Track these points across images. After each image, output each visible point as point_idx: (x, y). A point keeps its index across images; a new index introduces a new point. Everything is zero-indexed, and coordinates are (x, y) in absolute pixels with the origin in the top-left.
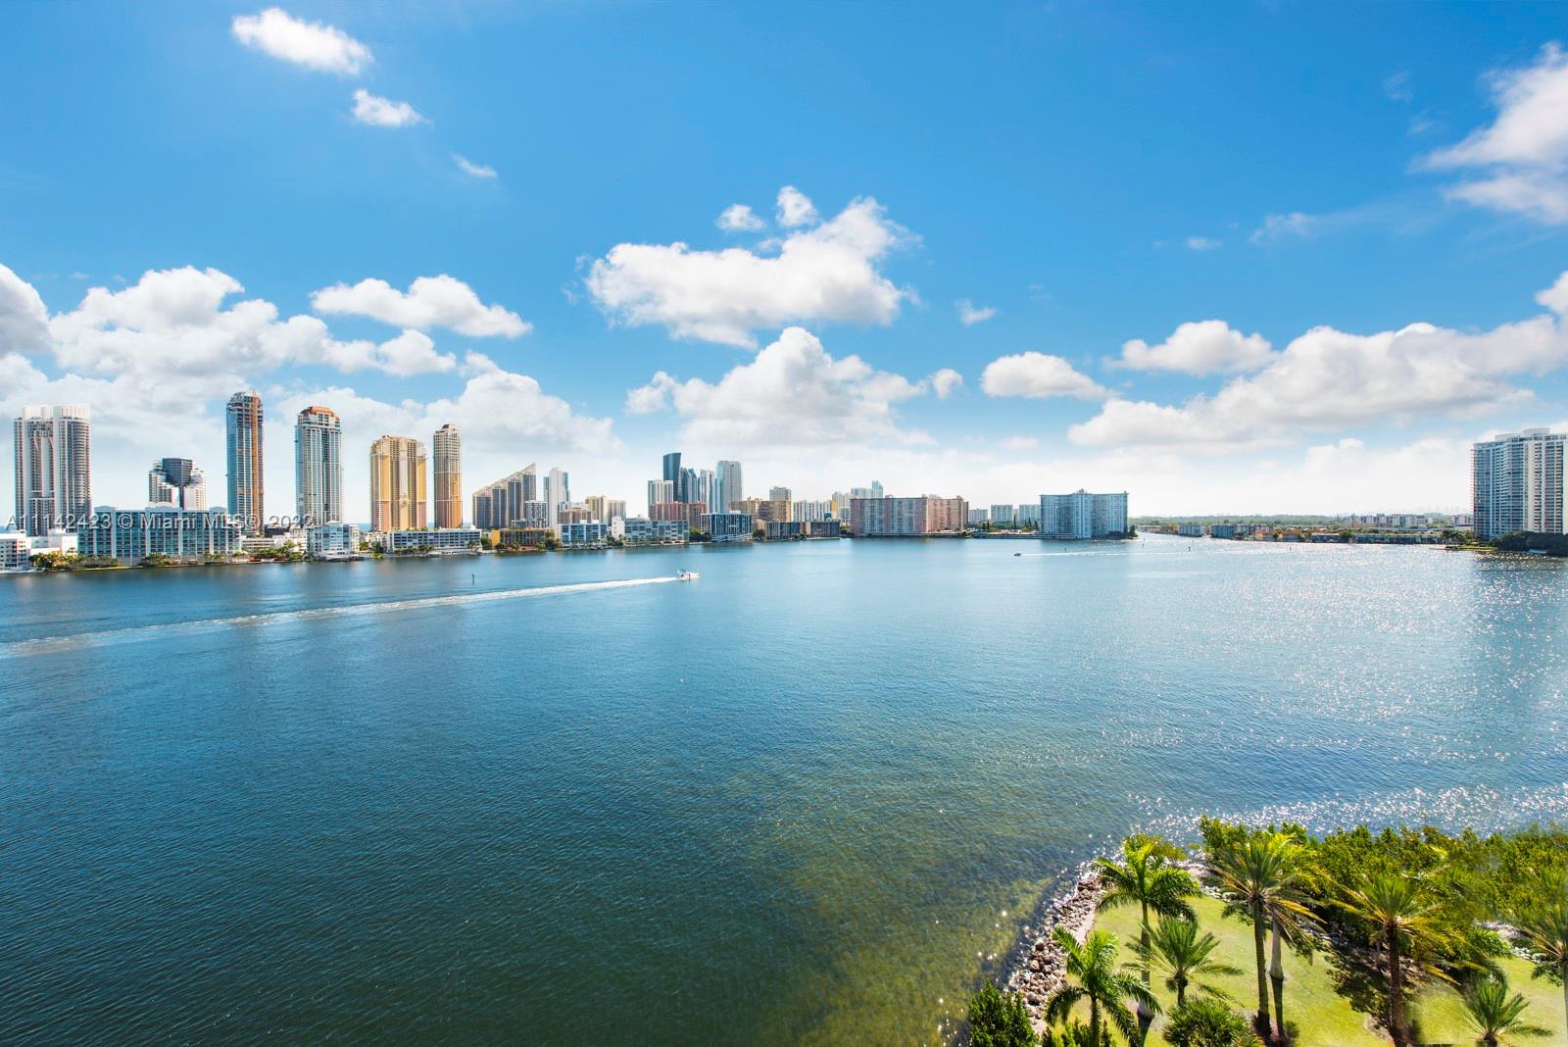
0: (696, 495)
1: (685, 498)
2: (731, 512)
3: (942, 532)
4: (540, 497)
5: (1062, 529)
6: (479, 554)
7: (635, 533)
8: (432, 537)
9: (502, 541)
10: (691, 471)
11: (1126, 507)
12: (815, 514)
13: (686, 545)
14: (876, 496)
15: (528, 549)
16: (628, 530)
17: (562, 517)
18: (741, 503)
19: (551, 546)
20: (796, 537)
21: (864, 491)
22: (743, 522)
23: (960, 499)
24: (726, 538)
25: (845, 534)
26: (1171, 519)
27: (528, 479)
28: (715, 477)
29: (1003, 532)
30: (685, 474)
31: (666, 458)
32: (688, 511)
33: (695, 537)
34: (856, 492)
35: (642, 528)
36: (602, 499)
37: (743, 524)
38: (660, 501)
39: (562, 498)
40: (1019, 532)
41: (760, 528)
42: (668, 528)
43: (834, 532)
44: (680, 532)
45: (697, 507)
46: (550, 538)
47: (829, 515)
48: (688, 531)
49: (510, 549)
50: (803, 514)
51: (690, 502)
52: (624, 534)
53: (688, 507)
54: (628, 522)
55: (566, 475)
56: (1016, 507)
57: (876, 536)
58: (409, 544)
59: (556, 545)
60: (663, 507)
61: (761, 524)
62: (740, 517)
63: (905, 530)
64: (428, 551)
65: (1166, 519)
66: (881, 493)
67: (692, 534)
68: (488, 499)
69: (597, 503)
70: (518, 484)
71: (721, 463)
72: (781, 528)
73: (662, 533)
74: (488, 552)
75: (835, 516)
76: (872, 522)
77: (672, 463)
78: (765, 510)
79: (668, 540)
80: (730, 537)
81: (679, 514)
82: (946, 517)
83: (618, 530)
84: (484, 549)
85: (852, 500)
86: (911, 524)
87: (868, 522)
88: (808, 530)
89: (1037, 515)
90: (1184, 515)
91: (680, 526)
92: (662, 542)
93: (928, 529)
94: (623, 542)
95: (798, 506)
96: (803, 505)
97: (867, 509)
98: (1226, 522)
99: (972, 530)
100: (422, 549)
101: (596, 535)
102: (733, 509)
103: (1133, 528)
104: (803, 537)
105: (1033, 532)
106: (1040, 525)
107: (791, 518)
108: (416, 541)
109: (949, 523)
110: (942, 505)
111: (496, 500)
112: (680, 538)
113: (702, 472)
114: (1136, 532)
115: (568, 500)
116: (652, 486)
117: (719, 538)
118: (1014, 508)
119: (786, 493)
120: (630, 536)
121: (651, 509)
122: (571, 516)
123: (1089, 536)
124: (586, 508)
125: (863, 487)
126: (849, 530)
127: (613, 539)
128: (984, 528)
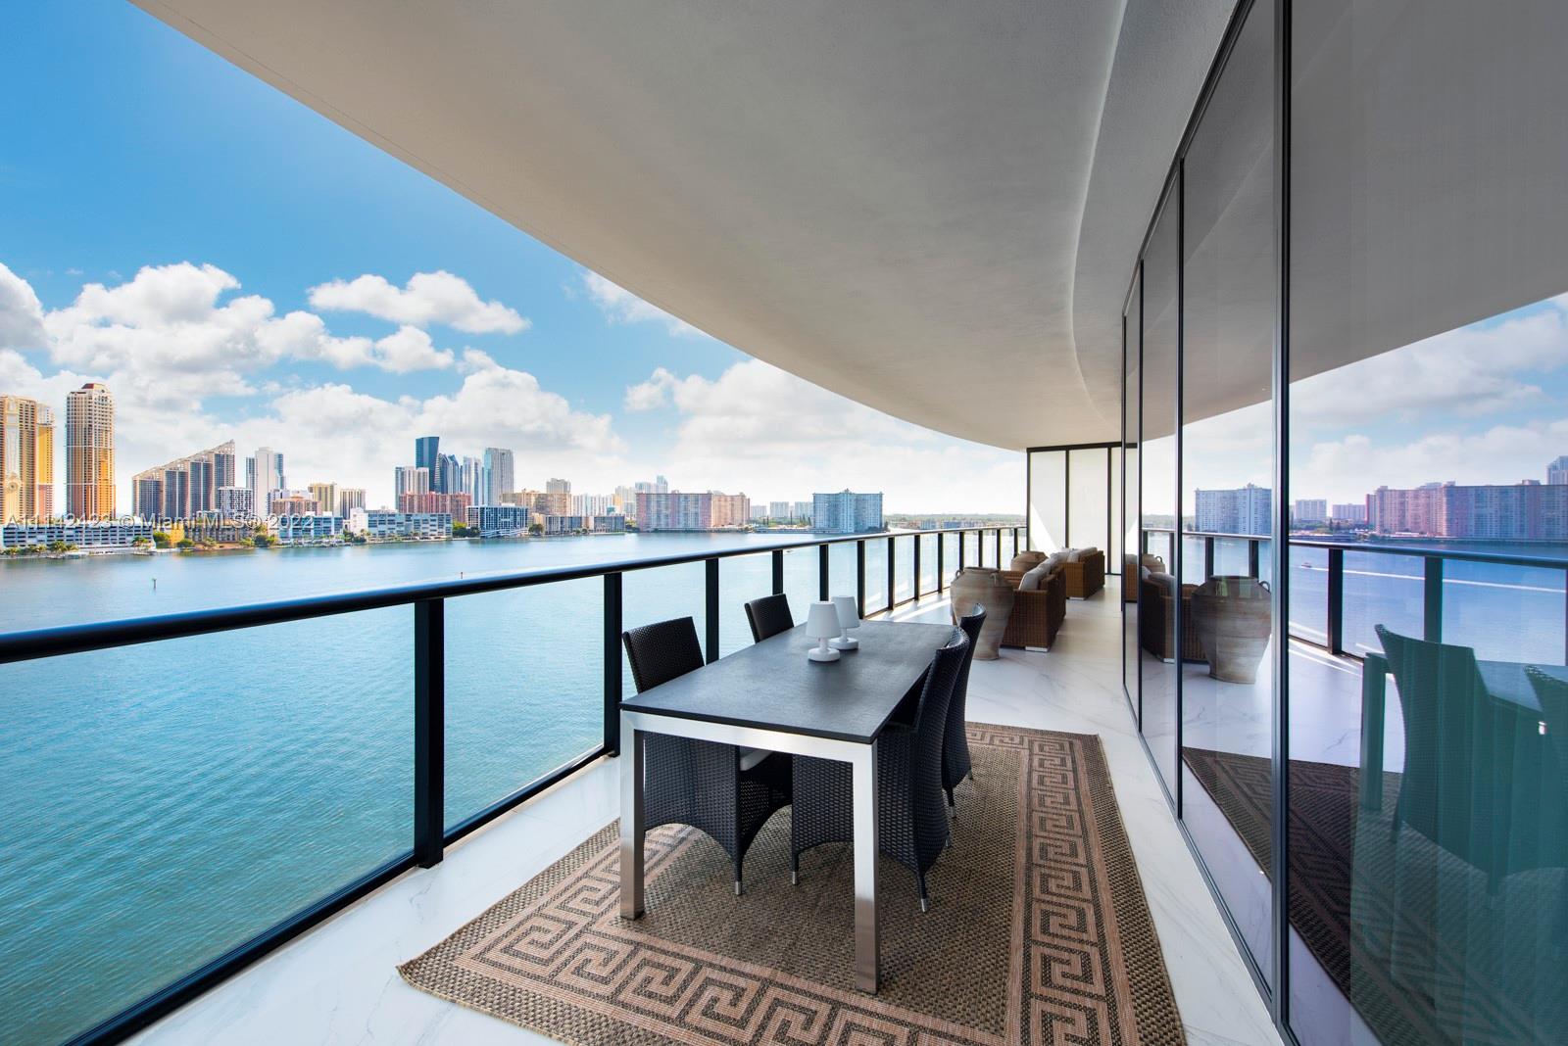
0: (458, 486)
1: (444, 489)
2: (504, 505)
3: (726, 527)
4: (240, 482)
5: (831, 525)
6: (151, 554)
7: (382, 528)
8: (72, 532)
9: (187, 537)
10: (452, 458)
11: (881, 506)
12: (597, 509)
13: (448, 541)
14: (661, 492)
15: (227, 546)
16: (372, 524)
17: (274, 507)
18: (514, 495)
19: (263, 543)
20: (578, 532)
21: (649, 486)
22: (518, 516)
23: (742, 496)
24: (498, 533)
25: (630, 529)
26: (915, 516)
27: (223, 461)
28: (482, 465)
29: (781, 527)
30: (444, 461)
31: (420, 442)
32: (448, 503)
33: (460, 533)
34: (641, 486)
35: (391, 522)
36: (332, 487)
37: (518, 518)
38: (411, 489)
39: (274, 485)
40: (794, 527)
41: (537, 523)
42: (425, 521)
43: (619, 527)
44: (440, 526)
45: (459, 498)
46: (262, 533)
47: (612, 509)
48: (451, 526)
49: (201, 547)
50: (584, 508)
51: (450, 492)
52: (367, 529)
53: (448, 498)
54: (371, 515)
55: (280, 457)
56: (792, 504)
57: (661, 531)
58: (30, 541)
59: (271, 542)
60: (416, 499)
61: (539, 518)
62: (515, 510)
63: (691, 525)
64: (64, 550)
65: (910, 516)
66: (666, 488)
67: (455, 528)
68: (158, 484)
69: (325, 492)
70: (207, 467)
71: (489, 451)
72: (562, 522)
73: (417, 527)
74: (164, 551)
75: (619, 511)
76: (659, 517)
77: (427, 449)
78: (542, 503)
79: (425, 536)
80: (502, 532)
81: (437, 506)
82: (729, 513)
83: (358, 523)
84: (159, 546)
85: (638, 495)
86: (696, 520)
87: (654, 517)
88: (592, 525)
89: (809, 512)
90: (925, 513)
91: (441, 520)
92: (418, 538)
93: (713, 523)
94: (366, 537)
95: (578, 499)
96: (584, 498)
97: (653, 504)
98: (954, 519)
99: (753, 525)
100: (53, 548)
101: (327, 530)
102: (505, 501)
103: (886, 524)
104: (586, 532)
105: (807, 527)
106: (812, 521)
107: (571, 512)
108: (44, 537)
109: (733, 519)
110: (726, 500)
111: (171, 484)
112: (441, 533)
113: (466, 459)
114: (889, 527)
115: (282, 486)
116: (401, 474)
117: (491, 532)
118: (790, 505)
119: (566, 485)
120: (374, 530)
121: (401, 501)
122: (289, 506)
123: (853, 531)
124: (310, 497)
125: (648, 481)
126: (634, 525)
127: (352, 535)
128: (764, 523)
